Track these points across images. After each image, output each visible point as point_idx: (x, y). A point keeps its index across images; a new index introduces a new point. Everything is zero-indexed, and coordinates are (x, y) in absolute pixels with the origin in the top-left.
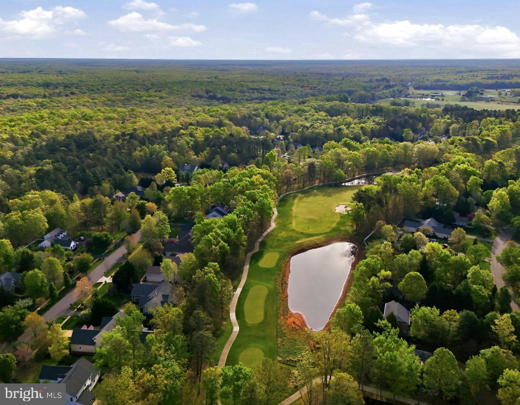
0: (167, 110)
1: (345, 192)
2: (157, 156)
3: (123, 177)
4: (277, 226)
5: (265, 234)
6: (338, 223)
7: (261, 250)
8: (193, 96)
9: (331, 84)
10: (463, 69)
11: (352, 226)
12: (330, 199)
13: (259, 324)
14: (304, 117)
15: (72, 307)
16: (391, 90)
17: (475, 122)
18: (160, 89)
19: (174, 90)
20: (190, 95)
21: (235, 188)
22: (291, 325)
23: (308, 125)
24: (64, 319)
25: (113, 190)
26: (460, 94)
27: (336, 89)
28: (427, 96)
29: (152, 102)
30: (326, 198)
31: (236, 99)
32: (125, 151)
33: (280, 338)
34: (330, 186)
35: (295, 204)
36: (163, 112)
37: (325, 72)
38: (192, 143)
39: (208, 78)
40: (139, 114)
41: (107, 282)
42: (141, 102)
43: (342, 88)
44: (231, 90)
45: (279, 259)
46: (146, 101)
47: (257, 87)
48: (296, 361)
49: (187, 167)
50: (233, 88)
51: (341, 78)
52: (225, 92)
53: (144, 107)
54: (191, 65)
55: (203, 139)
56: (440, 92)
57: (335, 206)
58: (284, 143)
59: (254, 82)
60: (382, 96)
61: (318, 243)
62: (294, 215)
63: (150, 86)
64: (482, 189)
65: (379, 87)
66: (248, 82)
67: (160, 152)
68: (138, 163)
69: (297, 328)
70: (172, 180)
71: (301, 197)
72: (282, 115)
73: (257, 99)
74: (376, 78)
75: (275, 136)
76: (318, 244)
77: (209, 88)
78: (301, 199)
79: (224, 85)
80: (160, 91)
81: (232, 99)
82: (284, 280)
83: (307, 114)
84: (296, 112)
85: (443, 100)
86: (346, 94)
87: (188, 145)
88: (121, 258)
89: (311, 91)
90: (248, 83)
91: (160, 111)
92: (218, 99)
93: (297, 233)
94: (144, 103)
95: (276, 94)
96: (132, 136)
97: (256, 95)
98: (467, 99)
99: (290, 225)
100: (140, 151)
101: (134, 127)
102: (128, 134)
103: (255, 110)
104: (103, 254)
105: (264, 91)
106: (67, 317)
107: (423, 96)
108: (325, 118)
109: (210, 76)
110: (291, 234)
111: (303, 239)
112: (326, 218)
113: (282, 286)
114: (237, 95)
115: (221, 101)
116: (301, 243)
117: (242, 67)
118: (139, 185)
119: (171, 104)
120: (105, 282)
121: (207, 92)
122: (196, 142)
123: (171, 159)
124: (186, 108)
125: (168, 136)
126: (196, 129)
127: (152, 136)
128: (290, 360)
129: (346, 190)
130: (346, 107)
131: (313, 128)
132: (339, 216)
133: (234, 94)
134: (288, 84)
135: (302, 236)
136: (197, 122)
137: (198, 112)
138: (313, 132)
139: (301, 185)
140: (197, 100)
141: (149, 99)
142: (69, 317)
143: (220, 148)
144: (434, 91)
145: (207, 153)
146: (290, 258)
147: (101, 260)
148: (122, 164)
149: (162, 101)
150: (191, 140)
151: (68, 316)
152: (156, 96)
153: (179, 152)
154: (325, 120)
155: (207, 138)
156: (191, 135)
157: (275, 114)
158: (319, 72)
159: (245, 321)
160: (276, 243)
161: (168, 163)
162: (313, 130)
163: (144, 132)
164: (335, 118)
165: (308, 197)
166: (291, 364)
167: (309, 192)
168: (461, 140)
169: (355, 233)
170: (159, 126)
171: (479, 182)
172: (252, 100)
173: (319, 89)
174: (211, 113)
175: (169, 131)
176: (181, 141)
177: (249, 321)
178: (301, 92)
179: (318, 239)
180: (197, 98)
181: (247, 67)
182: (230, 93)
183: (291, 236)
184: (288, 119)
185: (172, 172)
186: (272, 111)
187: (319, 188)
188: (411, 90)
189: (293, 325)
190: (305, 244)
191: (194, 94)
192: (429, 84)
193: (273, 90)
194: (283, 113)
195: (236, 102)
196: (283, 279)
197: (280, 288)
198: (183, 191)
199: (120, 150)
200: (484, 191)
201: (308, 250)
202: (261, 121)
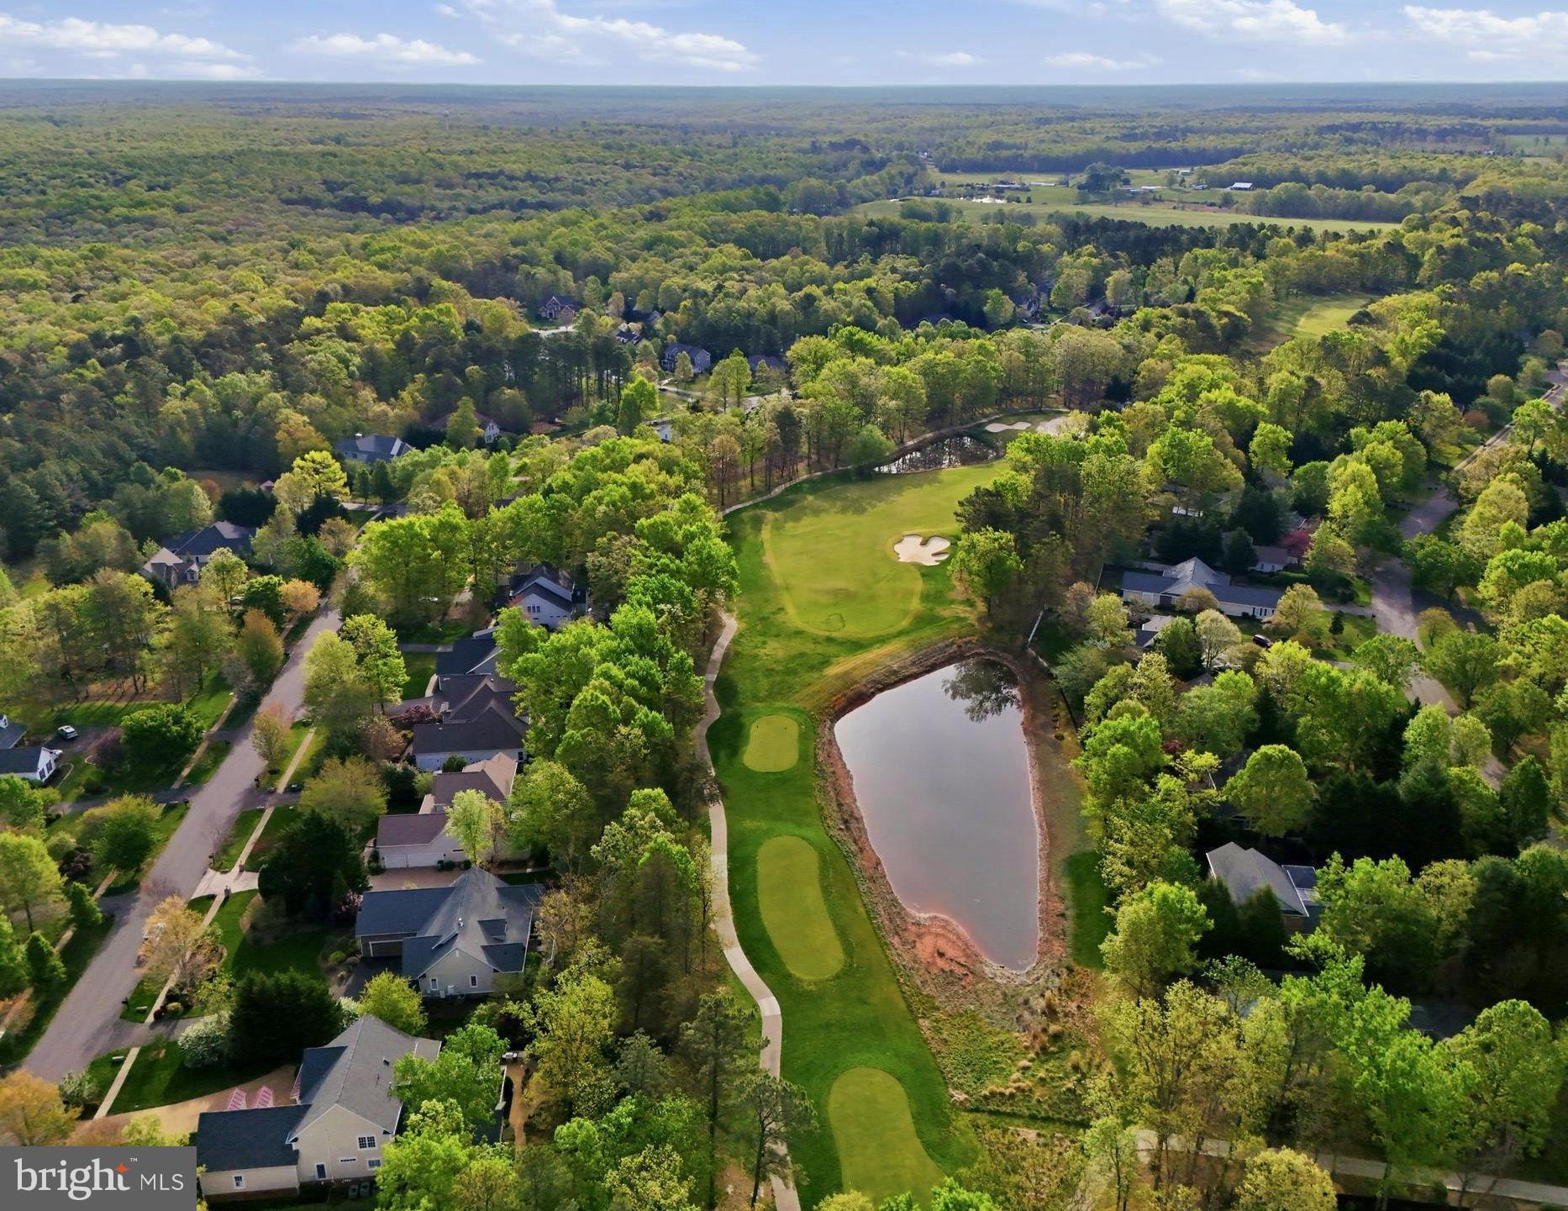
0: (218, 250)
1: (900, 494)
2: (248, 411)
3: (151, 493)
4: (744, 626)
5: (718, 654)
6: (925, 597)
7: (729, 710)
8: (289, 202)
9: (706, 157)
10: (1050, 113)
11: (970, 603)
12: (862, 518)
13: (838, 977)
14: (679, 261)
15: (132, 1009)
16: (883, 173)
17: (1165, 262)
18: (162, 179)
19: (217, 184)
20: (274, 196)
21: (590, 512)
22: (934, 963)
23: (708, 286)
24: (120, 1063)
25: (133, 543)
26: (1066, 184)
27: (728, 172)
28: (983, 191)
29: (151, 223)
30: (850, 518)
31: (433, 208)
32: (131, 400)
33: (924, 1016)
34: (844, 478)
35: (766, 546)
36: (206, 258)
37: (671, 121)
38: (357, 360)
39: (313, 143)
40: (124, 267)
41: (233, 891)
42: (111, 224)
43: (745, 170)
44: (405, 180)
45: (803, 737)
46: (128, 220)
47: (488, 170)
48: (1012, 1096)
49: (366, 443)
50: (414, 173)
51: (726, 140)
52: (392, 187)
53: (129, 240)
54: (236, 100)
55: (391, 346)
56: (1017, 179)
57: (891, 541)
58: (651, 347)
59: (472, 152)
60: (865, 193)
61: (895, 667)
62: (779, 581)
63: (124, 171)
64: (1289, 458)
65: (845, 165)
66: (451, 153)
67: (257, 398)
68: (185, 438)
69: (959, 971)
70: (334, 492)
71: (776, 520)
72: (609, 257)
73: (501, 206)
74: (827, 139)
75: (615, 326)
76: (895, 673)
77: (334, 176)
78: (778, 527)
79: (381, 164)
80: (166, 187)
81: (422, 209)
82: (845, 808)
83: (687, 251)
84: (649, 246)
85: (1029, 201)
86: (772, 189)
87: (347, 367)
88: (250, 791)
89: (658, 181)
90: (454, 157)
91: (194, 254)
92: (375, 211)
93: (816, 641)
94: (122, 228)
95: (552, 190)
96: (133, 346)
97: (492, 194)
98: (1092, 197)
99: (780, 618)
100: (184, 395)
101: (128, 314)
102: (115, 340)
103: (515, 243)
104: (176, 786)
105: (515, 183)
106: (126, 1053)
107: (973, 191)
108: (746, 263)
109: (317, 136)
110: (797, 646)
111: (841, 659)
112: (882, 584)
113: (848, 828)
114: (434, 195)
115: (384, 215)
116: (846, 673)
117: (409, 107)
118: (219, 517)
119: (220, 229)
120: (227, 891)
121: (331, 186)
122: (370, 354)
123: (306, 418)
124: (284, 244)
125: (265, 339)
126: (355, 312)
127: (204, 343)
128: (993, 1094)
129: (899, 490)
130: (792, 228)
131: (727, 295)
132: (918, 575)
133: (422, 191)
134: (580, 160)
135: (832, 650)
136: (344, 287)
137: (330, 254)
138: (729, 310)
139: (758, 480)
140: (305, 215)
141: (137, 213)
142: (134, 1052)
143: (460, 373)
144: (1000, 177)
145: (422, 392)
146: (831, 729)
147: (176, 809)
148: (131, 445)
149: (185, 219)
150: (350, 350)
151: (128, 1050)
152: (162, 205)
153: (326, 395)
154: (747, 270)
155: (405, 344)
156: (345, 333)
157: (586, 255)
158: (655, 121)
159: (790, 976)
160: (764, 684)
161: (299, 435)
162: (730, 301)
163: (169, 330)
164: (774, 262)
165: (797, 520)
166: (1003, 1109)
167: (791, 503)
168: (1166, 317)
169: (990, 625)
170: (220, 307)
171: (1282, 439)
172: (485, 211)
173: (681, 174)
174: (379, 258)
175: (261, 324)
176: (321, 356)
177: (804, 972)
178: (630, 182)
179: (892, 656)
180: (301, 208)
181: (427, 107)
182: (408, 189)
183: (802, 655)
184: (636, 270)
185: (328, 466)
186: (574, 243)
187: (814, 486)
188: (935, 175)
189: (941, 963)
190: (857, 675)
191: (287, 195)
192: (980, 157)
193: (542, 179)
194: (609, 249)
195: (438, 218)
196: (840, 805)
197: (844, 836)
198: (418, 535)
199: (110, 396)
200: (1296, 466)
201: (873, 694)
202: (549, 277)
